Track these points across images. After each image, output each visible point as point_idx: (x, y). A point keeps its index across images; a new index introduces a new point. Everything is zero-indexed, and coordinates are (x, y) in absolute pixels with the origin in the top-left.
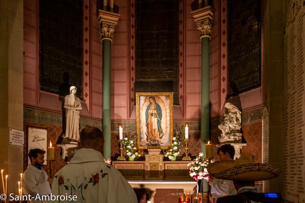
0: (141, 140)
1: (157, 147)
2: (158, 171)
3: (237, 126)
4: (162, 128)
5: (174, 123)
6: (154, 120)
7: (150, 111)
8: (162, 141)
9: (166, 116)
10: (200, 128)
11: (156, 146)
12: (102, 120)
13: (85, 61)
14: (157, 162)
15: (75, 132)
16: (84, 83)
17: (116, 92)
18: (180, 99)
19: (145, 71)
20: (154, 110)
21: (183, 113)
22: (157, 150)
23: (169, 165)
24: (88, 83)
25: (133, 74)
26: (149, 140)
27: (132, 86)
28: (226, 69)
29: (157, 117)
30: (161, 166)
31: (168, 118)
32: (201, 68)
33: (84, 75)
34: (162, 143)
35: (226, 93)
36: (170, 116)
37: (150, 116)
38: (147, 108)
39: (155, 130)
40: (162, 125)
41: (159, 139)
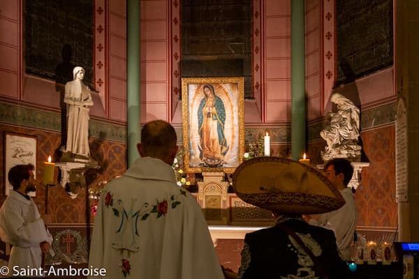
0: (190, 157)
1: (217, 169)
2: (220, 209)
3: (353, 132)
4: (226, 138)
5: (245, 129)
6: (213, 124)
7: (206, 110)
8: (225, 159)
9: (233, 118)
10: (289, 138)
11: (215, 167)
12: (127, 125)
13: (97, 26)
14: (219, 194)
15: (81, 143)
16: (97, 62)
17: (148, 78)
18: (255, 90)
19: (197, 42)
20: (212, 107)
21: (262, 113)
22: (217, 174)
24: (103, 62)
25: (177, 49)
26: (204, 158)
27: (176, 68)
28: (332, 39)
29: (216, 119)
30: (224, 202)
31: (236, 121)
32: (289, 37)
33: (96, 49)
34: (226, 163)
35: (333, 78)
36: (239, 118)
37: (205, 117)
38: (201, 104)
39: (213, 141)
40: (225, 132)
41: (221, 157)
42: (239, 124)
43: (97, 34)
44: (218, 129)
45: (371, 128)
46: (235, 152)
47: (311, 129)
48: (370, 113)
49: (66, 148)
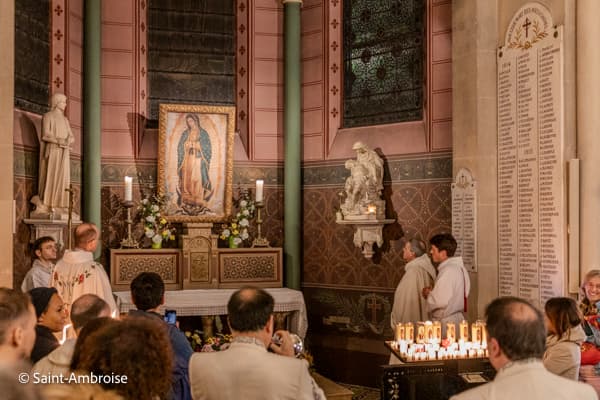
1: (199, 218)
2: (208, 269)
4: (210, 178)
6: (196, 163)
8: (209, 205)
9: (220, 156)
10: (281, 180)
11: (197, 215)
13: (55, 30)
14: (207, 250)
16: (54, 79)
18: (239, 119)
20: (196, 141)
21: (249, 149)
22: (207, 225)
23: (229, 256)
24: (62, 79)
26: (183, 204)
28: (339, 72)
29: (200, 156)
30: (214, 261)
31: (223, 159)
32: (282, 60)
33: (54, 61)
34: (209, 210)
35: (338, 117)
36: (227, 156)
37: (186, 154)
38: (182, 138)
39: (195, 183)
40: (210, 173)
41: (204, 202)
42: (227, 163)
43: (55, 41)
44: (202, 168)
45: (397, 182)
46: (221, 197)
47: (309, 172)
48: (395, 165)
49: (42, 199)
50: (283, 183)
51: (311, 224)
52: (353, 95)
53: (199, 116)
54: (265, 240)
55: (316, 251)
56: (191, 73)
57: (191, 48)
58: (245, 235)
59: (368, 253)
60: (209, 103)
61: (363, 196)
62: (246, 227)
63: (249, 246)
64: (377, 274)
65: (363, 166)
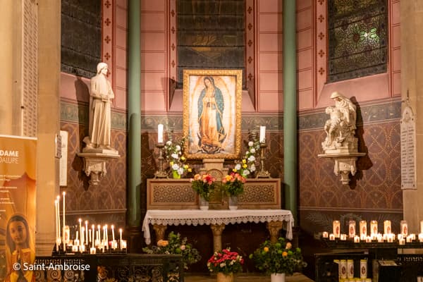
0: (189, 145)
4: (224, 126)
6: (212, 114)
7: (206, 100)
9: (231, 108)
10: (281, 126)
11: (213, 154)
12: (127, 113)
13: (105, 19)
14: (220, 180)
16: (105, 53)
18: (248, 80)
20: (212, 97)
21: (255, 102)
27: (172, 57)
28: (324, 39)
29: (215, 108)
31: (233, 111)
32: (281, 33)
33: (104, 41)
34: (223, 150)
35: (325, 74)
36: (237, 108)
37: (205, 107)
38: (201, 95)
39: (212, 129)
40: (223, 122)
41: (219, 144)
42: (236, 114)
43: (105, 26)
44: (217, 118)
45: (367, 123)
46: (232, 140)
47: (302, 119)
48: (366, 109)
49: (90, 139)
50: (283, 128)
51: (304, 160)
52: (336, 56)
53: (214, 78)
54: (267, 173)
55: (309, 181)
56: (211, 46)
57: (210, 27)
58: (253, 168)
59: (344, 180)
60: (224, 68)
61: (338, 135)
62: (254, 162)
63: (254, 178)
64: (353, 197)
65: (339, 111)
